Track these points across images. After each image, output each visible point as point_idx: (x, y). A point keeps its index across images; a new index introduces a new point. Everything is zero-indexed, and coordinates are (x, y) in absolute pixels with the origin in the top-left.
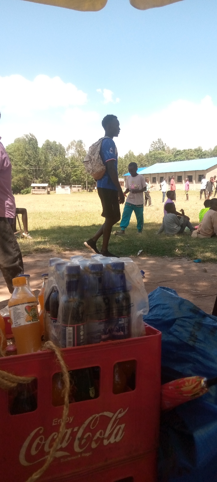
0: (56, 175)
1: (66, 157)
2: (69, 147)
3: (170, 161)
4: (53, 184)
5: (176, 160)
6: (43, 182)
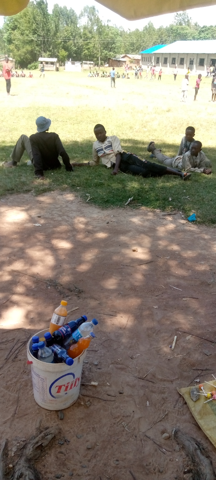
0: (66, 48)
1: (78, 26)
2: (82, 15)
3: (194, 39)
4: (62, 59)
5: (200, 37)
6: (51, 56)
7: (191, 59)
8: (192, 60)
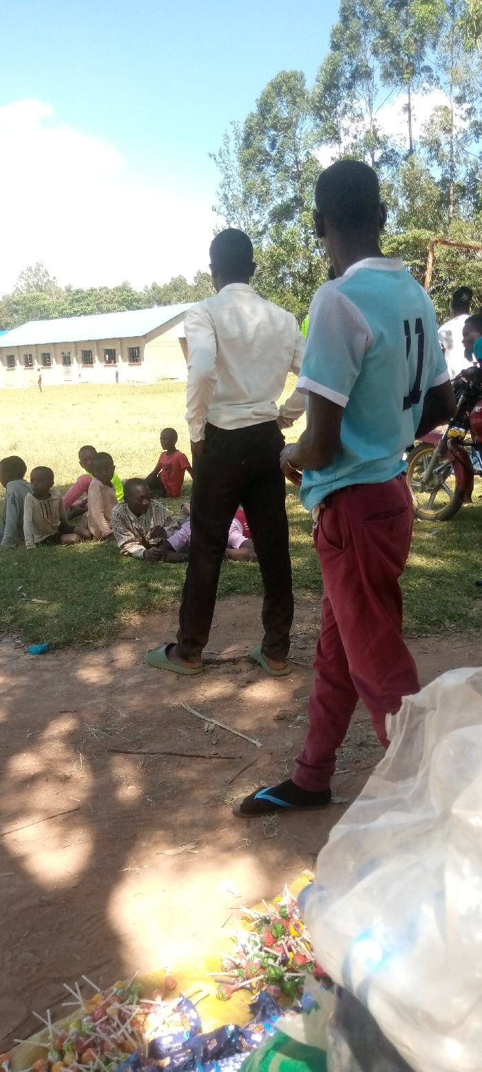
7: (63, 353)
8: (66, 354)
